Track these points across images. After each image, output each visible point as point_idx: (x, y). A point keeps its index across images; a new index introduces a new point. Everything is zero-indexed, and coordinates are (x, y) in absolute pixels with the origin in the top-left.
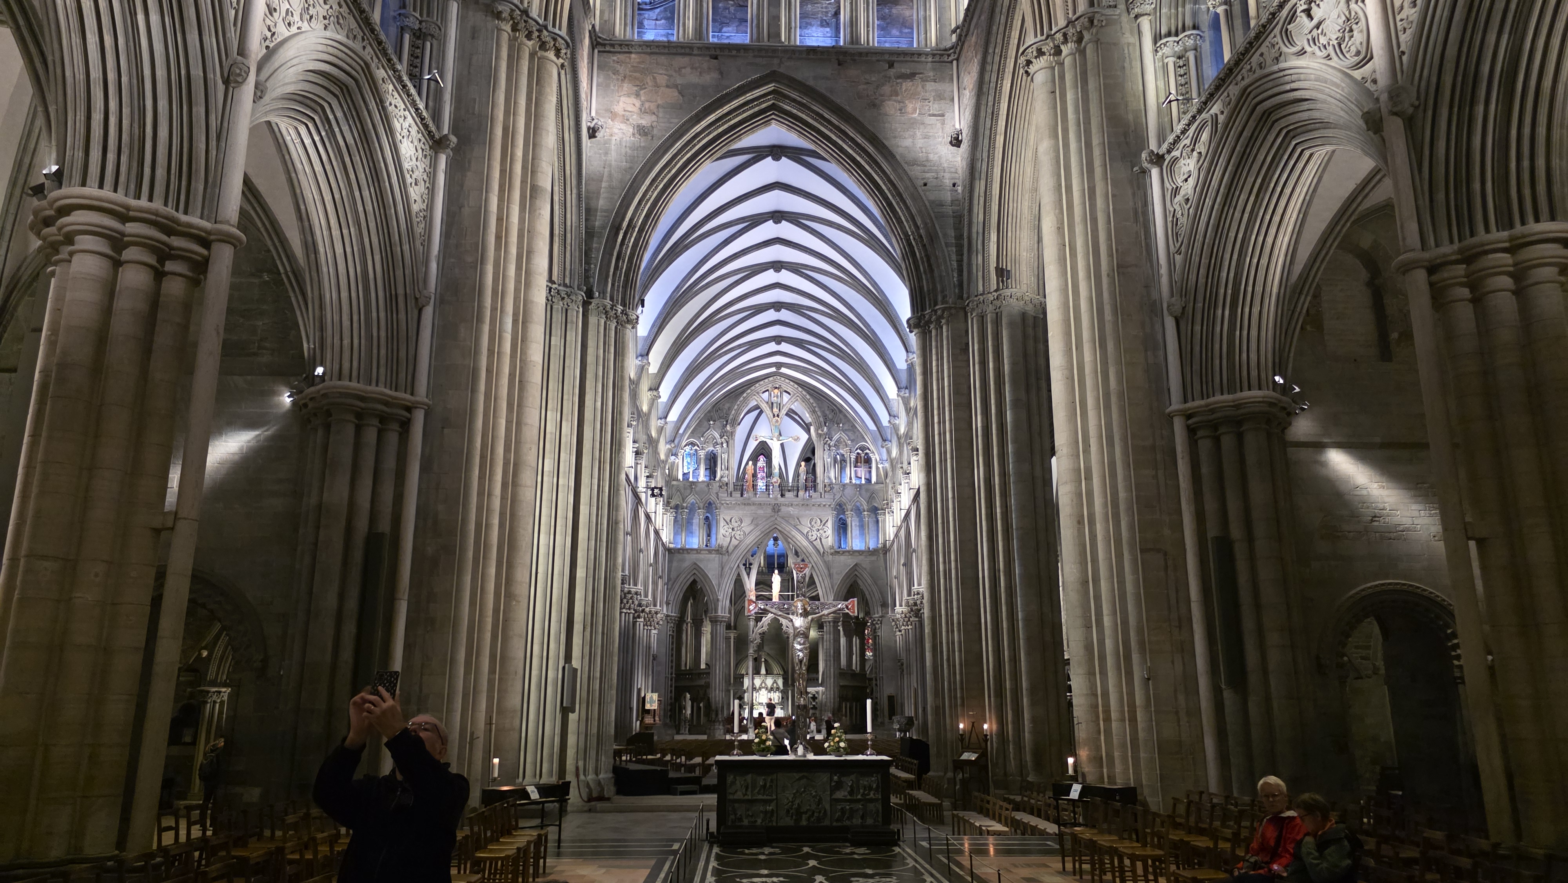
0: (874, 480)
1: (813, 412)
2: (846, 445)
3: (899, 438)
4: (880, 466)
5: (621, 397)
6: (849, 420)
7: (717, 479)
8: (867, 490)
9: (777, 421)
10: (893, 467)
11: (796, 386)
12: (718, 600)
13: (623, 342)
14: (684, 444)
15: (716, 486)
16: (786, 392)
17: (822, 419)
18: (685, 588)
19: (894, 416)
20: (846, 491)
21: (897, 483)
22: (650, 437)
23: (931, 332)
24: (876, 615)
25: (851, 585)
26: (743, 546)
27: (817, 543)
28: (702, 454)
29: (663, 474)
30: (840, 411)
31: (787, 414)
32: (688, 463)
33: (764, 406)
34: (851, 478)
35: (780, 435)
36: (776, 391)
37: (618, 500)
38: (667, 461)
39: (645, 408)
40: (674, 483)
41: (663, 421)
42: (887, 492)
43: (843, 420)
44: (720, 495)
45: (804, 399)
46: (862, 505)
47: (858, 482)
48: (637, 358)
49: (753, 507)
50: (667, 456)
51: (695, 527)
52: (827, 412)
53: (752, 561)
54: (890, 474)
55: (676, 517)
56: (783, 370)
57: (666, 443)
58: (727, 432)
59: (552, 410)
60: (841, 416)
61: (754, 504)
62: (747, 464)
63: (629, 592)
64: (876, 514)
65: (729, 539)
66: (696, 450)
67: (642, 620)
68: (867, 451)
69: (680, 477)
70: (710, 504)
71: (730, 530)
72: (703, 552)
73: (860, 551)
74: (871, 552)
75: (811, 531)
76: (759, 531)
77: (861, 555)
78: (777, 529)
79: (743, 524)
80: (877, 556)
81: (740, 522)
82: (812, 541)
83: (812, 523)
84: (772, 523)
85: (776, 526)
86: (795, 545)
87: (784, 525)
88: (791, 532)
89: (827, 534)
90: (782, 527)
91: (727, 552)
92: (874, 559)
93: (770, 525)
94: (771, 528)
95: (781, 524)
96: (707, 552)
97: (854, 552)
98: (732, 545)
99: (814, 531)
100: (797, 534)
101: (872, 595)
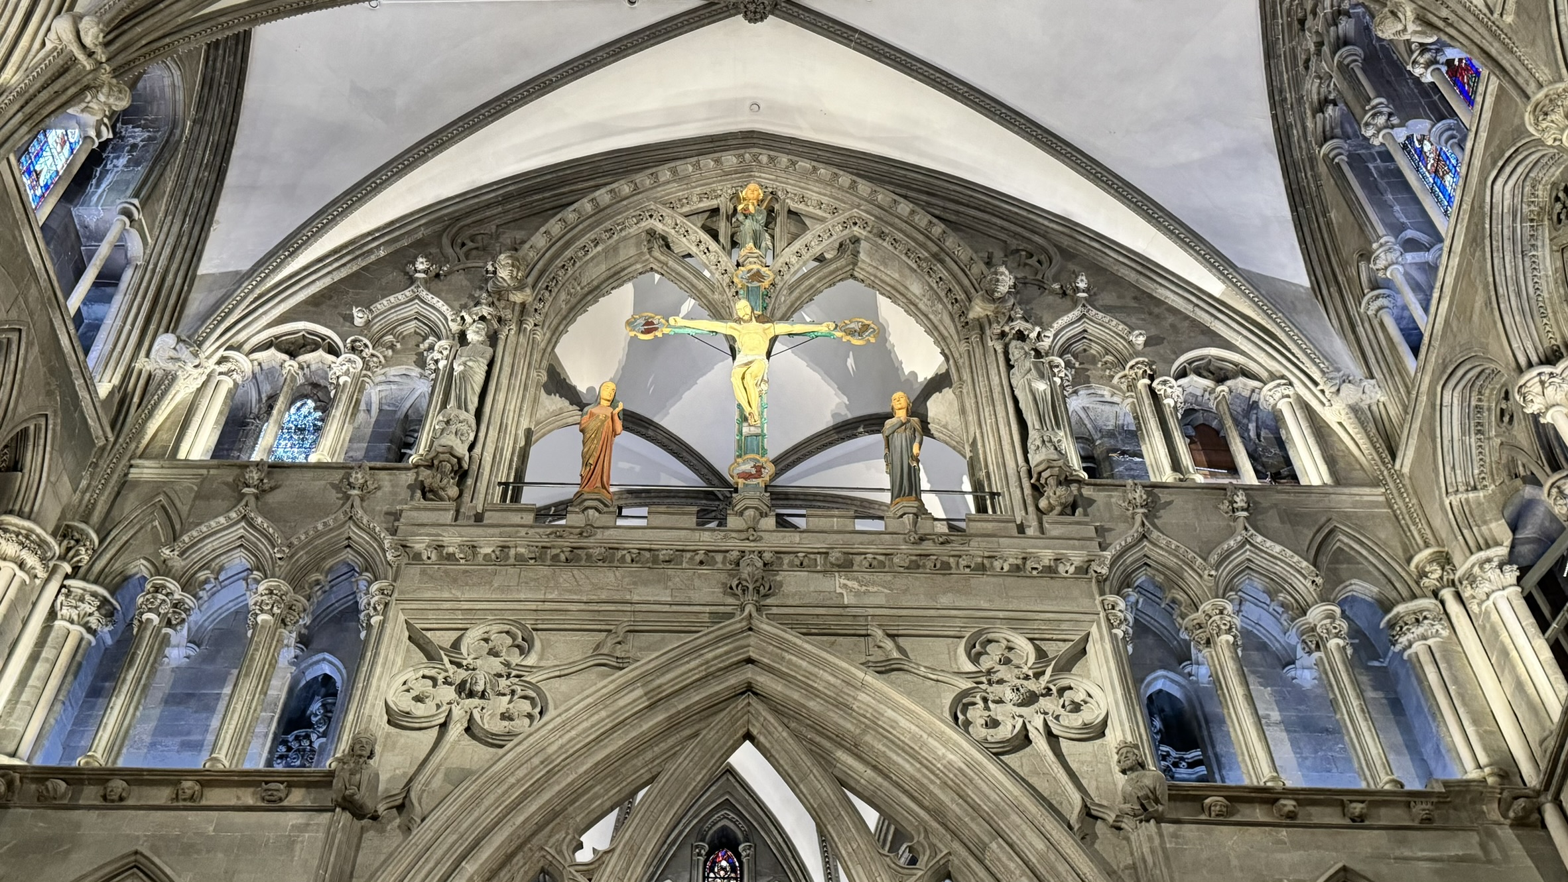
6: (1114, 280)
8: (1292, 517)
9: (757, 275)
15: (391, 484)
27: (1034, 764)
34: (1179, 469)
40: (144, 471)
44: (409, 514)
45: (885, 226)
46: (1276, 584)
58: (492, 296)
60: (1075, 268)
61: (614, 557)
65: (425, 738)
71: (449, 693)
72: (215, 796)
73: (1345, 798)
74: (1420, 809)
75: (985, 700)
76: (639, 692)
77: (1359, 821)
78: (756, 694)
79: (531, 660)
80: (1475, 838)
81: (517, 650)
82: (1000, 751)
83: (983, 658)
84: (726, 653)
85: (749, 675)
86: (880, 780)
87: (804, 664)
88: (850, 699)
89: (1091, 715)
90: (793, 673)
91: (401, 808)
92: (1461, 853)
93: (707, 662)
94: (715, 687)
95: (783, 658)
96: (248, 797)
97: (1308, 798)
98: (438, 769)
99: (1000, 701)
100: (896, 707)
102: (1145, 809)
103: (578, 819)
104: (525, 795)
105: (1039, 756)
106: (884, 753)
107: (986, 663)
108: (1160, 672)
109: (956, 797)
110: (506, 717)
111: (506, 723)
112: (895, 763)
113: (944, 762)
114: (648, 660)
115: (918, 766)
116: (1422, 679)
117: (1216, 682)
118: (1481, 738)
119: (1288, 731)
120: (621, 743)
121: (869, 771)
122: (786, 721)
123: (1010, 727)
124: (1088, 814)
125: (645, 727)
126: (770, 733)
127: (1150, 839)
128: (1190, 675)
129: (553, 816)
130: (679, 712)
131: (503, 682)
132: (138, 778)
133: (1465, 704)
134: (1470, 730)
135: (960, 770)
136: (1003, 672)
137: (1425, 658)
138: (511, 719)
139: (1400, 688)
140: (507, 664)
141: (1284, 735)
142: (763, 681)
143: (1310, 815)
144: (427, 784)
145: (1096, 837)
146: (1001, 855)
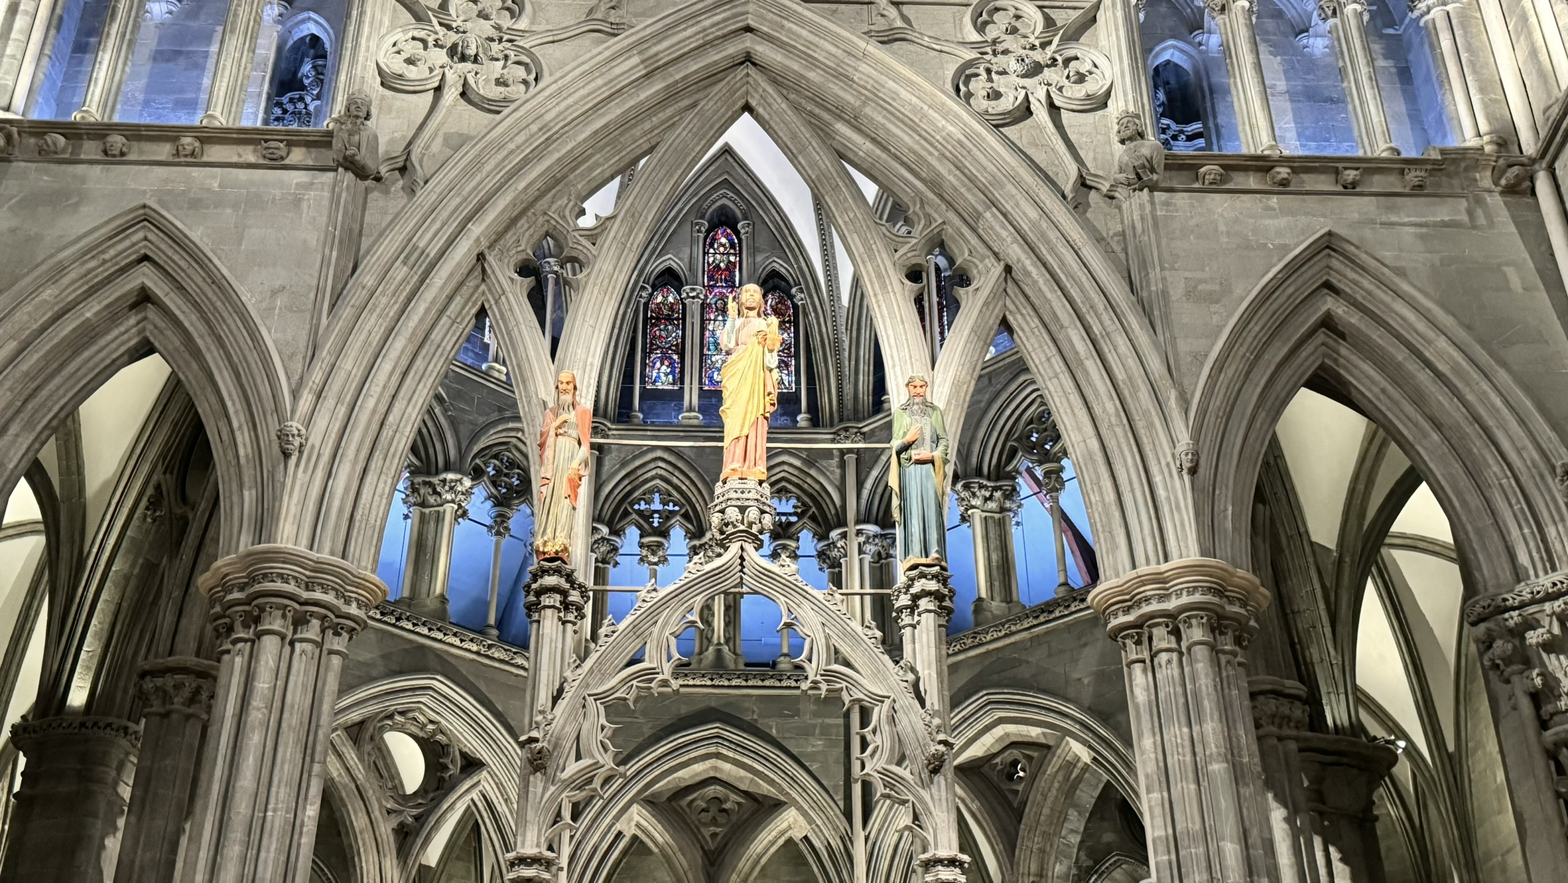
27: (1034, 136)
53: (579, 247)
71: (441, 57)
72: (216, 153)
73: (1340, 165)
74: (1413, 176)
75: (989, 71)
76: (635, 60)
77: (1350, 189)
78: (754, 64)
79: (523, 24)
80: (1463, 204)
81: (507, 13)
82: (999, 124)
83: (989, 27)
84: (725, 20)
85: (748, 44)
86: (878, 152)
87: (804, 33)
88: (851, 70)
89: (1094, 86)
90: (793, 43)
91: (403, 170)
92: (1446, 218)
93: (705, 30)
94: (714, 56)
95: (782, 27)
96: (249, 154)
97: (1302, 166)
98: (436, 133)
99: (1003, 73)
100: (897, 78)
101: (1478, 445)
102: (1139, 178)
103: (579, 186)
104: (526, 162)
105: (1040, 128)
106: (883, 125)
107: (992, 32)
108: (1170, 42)
109: (954, 169)
110: (500, 82)
111: (502, 89)
112: (894, 135)
113: (944, 134)
114: (643, 27)
115: (917, 138)
116: (1435, 46)
117: (1226, 50)
118: (1486, 106)
119: (1292, 101)
120: (619, 112)
121: (868, 144)
122: (785, 92)
123: (1011, 99)
124: (1083, 184)
125: (643, 96)
126: (769, 105)
127: (1142, 206)
128: (1200, 44)
129: (554, 182)
130: (677, 82)
131: (495, 46)
132: (135, 133)
133: (1475, 72)
134: (1476, 99)
135: (960, 142)
136: (1009, 42)
137: (1442, 25)
138: (506, 85)
139: (1411, 57)
140: (498, 28)
141: (1288, 105)
142: (763, 50)
143: (1303, 182)
144: (427, 147)
145: (1089, 205)
146: (994, 224)
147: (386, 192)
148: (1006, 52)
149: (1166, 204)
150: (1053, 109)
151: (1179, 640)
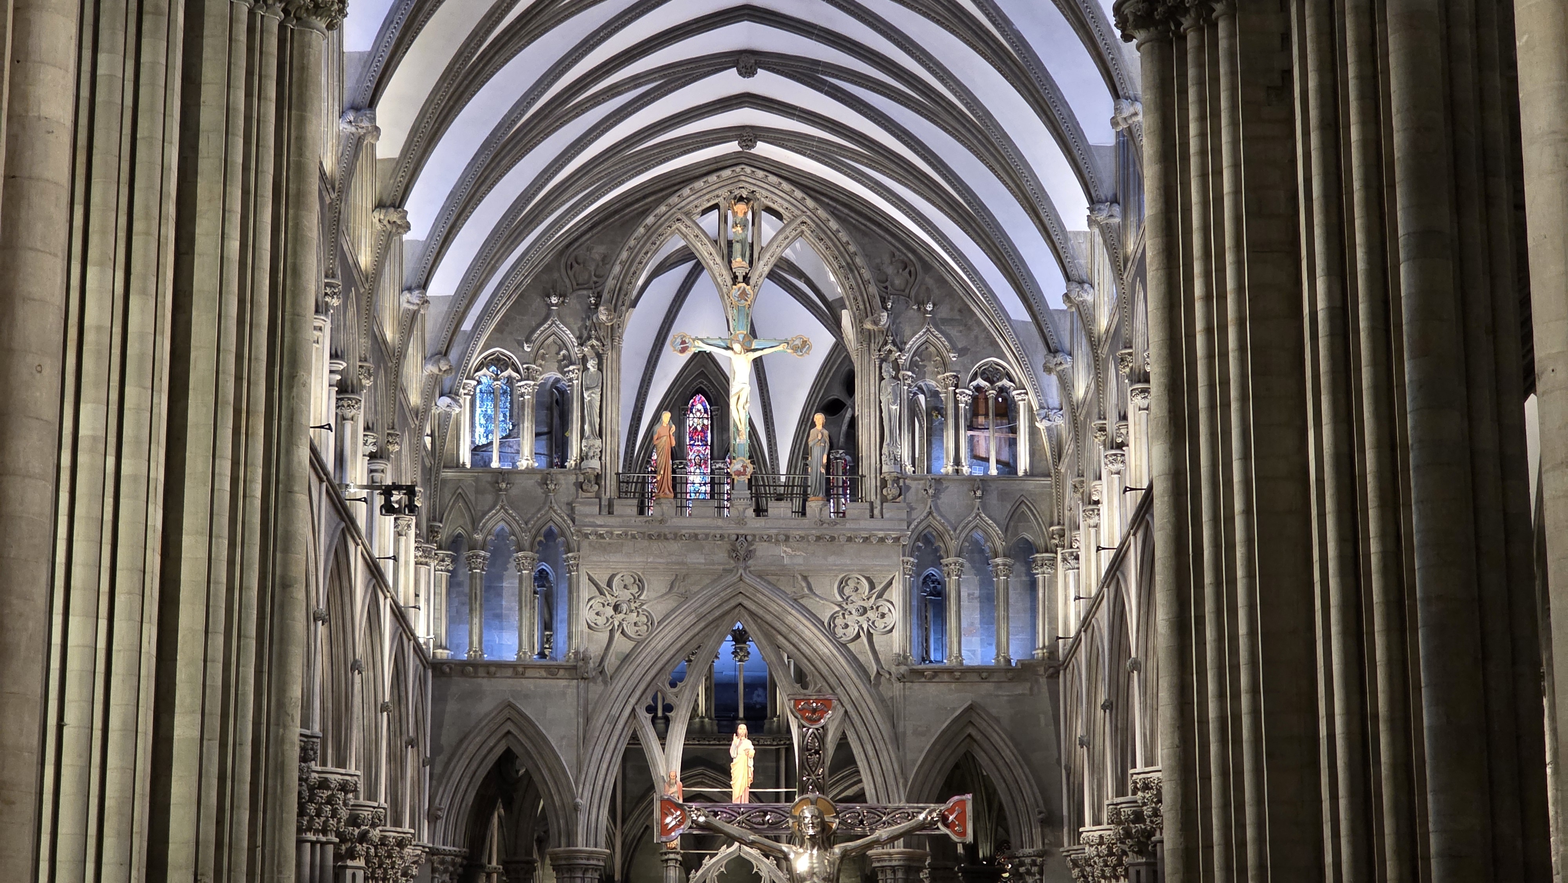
0: (1023, 463)
1: (848, 269)
2: (945, 365)
3: (1094, 344)
4: (1041, 425)
5: (297, 226)
6: (951, 293)
7: (571, 463)
8: (1003, 496)
9: (744, 293)
10: (1077, 427)
11: (798, 194)
12: (576, 808)
13: (303, 68)
14: (475, 361)
15: (565, 482)
16: (769, 210)
17: (873, 289)
18: (482, 773)
19: (1081, 283)
20: (944, 498)
21: (1089, 474)
22: (378, 342)
23: (1184, 38)
24: (1028, 850)
25: (957, 766)
26: (646, 658)
27: (861, 648)
28: (527, 389)
29: (417, 447)
30: (927, 267)
31: (772, 276)
32: (488, 418)
33: (706, 252)
34: (957, 461)
35: (753, 334)
36: (741, 207)
37: (289, 520)
38: (427, 410)
39: (365, 259)
40: (448, 474)
41: (414, 297)
42: (1061, 498)
43: (936, 292)
44: (579, 508)
45: (821, 233)
46: (988, 537)
47: (978, 472)
48: (342, 114)
49: (675, 546)
50: (429, 397)
51: (509, 602)
52: (890, 270)
53: (671, 699)
54: (1069, 448)
55: (453, 574)
56: (763, 149)
57: (424, 358)
58: (596, 326)
59: (101, 264)
60: (929, 281)
61: (677, 537)
62: (656, 418)
63: (324, 784)
64: (1029, 565)
65: (604, 636)
66: (510, 379)
67: (361, 863)
68: (1005, 382)
69: (465, 457)
70: (550, 535)
71: (610, 611)
72: (529, 673)
73: (980, 671)
75: (844, 614)
76: (692, 618)
77: (983, 681)
78: (743, 606)
79: (644, 595)
81: (636, 586)
82: (847, 642)
83: (846, 588)
84: (730, 592)
85: (741, 600)
86: (796, 650)
87: (766, 601)
89: (888, 622)
90: (760, 602)
91: (601, 672)
92: (1021, 692)
93: (722, 597)
94: (726, 607)
95: (756, 596)
96: (543, 673)
97: (965, 671)
98: (613, 653)
99: (850, 614)
101: (1016, 793)
105: (863, 643)
107: (847, 591)
108: (931, 569)
109: (827, 667)
110: (636, 625)
111: (637, 628)
113: (823, 652)
114: (696, 599)
115: (812, 651)
120: (687, 639)
122: (756, 619)
123: (852, 630)
124: (878, 672)
125: (695, 631)
127: (900, 690)
130: (710, 620)
131: (633, 606)
135: (829, 657)
136: (854, 597)
137: (1041, 584)
138: (639, 626)
140: (633, 595)
142: (747, 603)
143: (967, 679)
144: (610, 663)
145: (880, 683)
147: (595, 683)
148: (853, 602)
149: (910, 688)
150: (870, 635)
151: (895, 875)
